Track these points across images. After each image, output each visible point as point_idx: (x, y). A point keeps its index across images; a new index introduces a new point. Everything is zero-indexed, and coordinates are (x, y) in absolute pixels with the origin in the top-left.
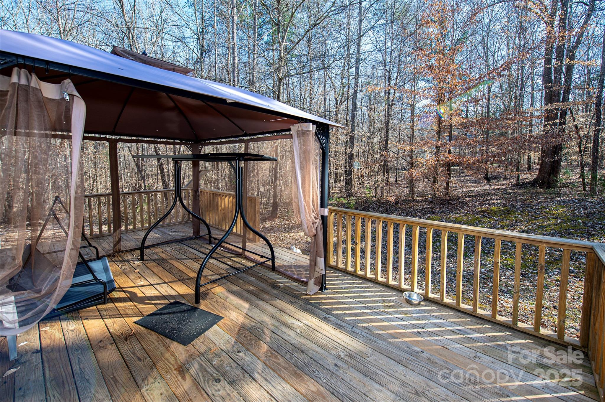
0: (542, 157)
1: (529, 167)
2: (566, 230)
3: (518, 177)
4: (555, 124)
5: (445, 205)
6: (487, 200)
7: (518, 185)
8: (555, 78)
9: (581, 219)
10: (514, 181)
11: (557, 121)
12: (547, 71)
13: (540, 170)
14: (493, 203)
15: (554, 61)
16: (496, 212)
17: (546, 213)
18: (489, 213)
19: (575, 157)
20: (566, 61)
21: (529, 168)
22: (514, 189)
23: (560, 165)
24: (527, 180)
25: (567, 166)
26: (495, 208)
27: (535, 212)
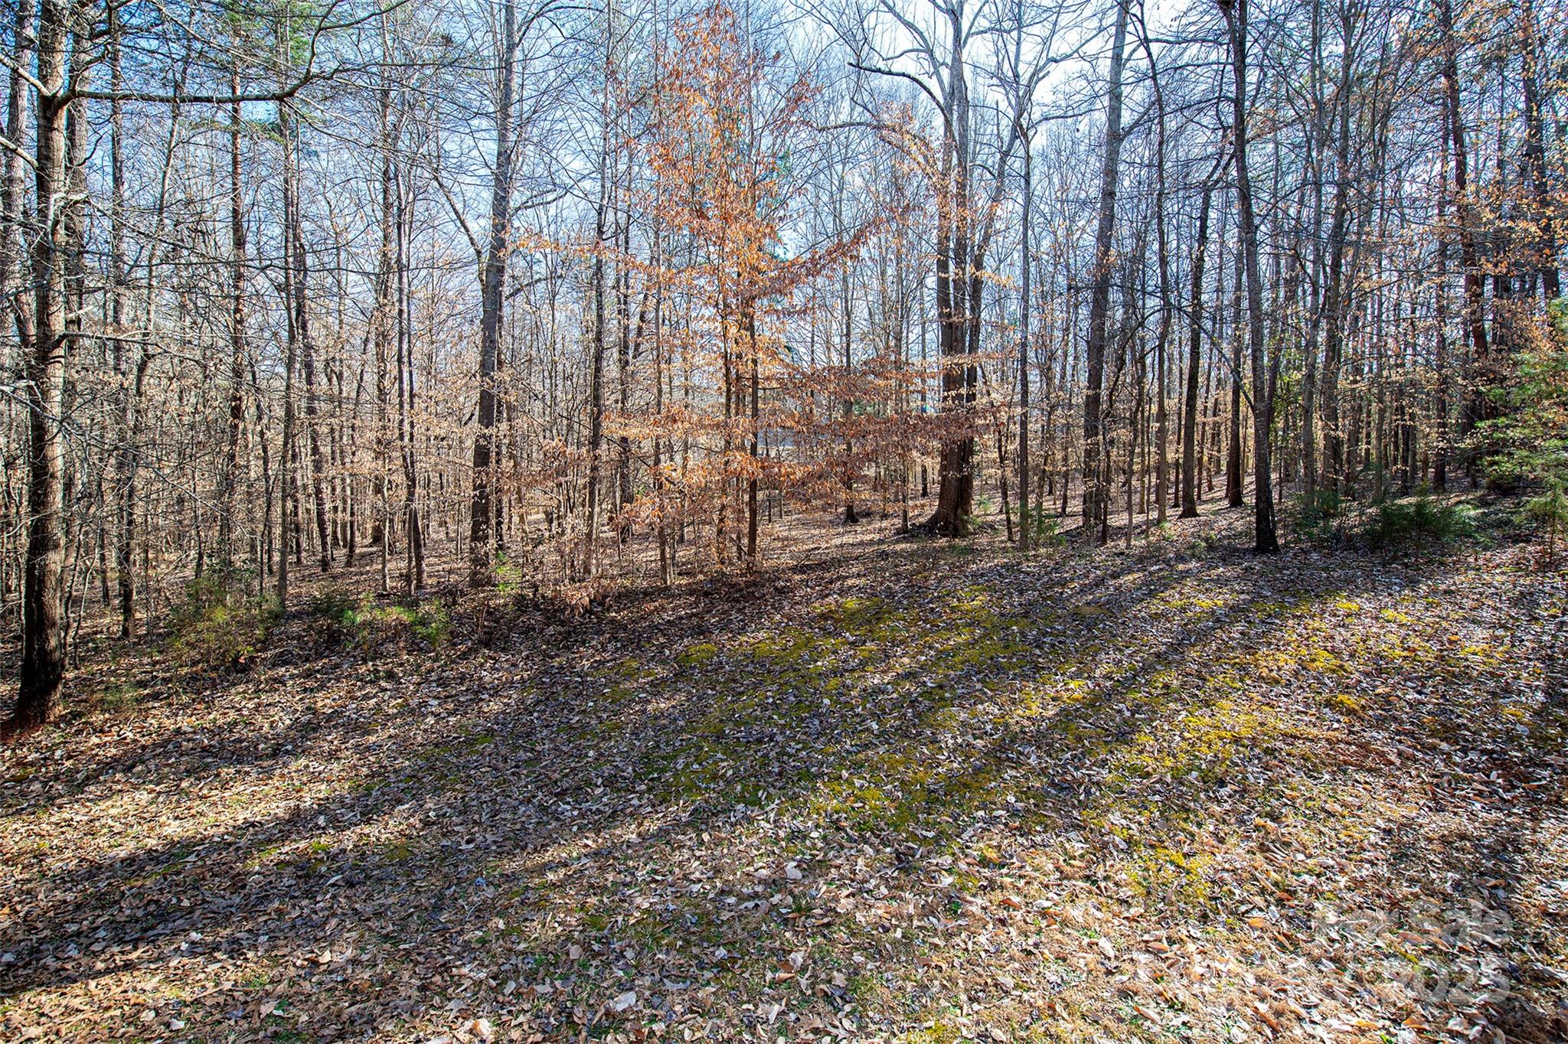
0: (943, 468)
1: (925, 489)
2: (992, 658)
3: (905, 512)
4: (959, 397)
5: (737, 601)
6: (838, 578)
7: (906, 533)
8: (956, 298)
9: (1016, 624)
10: (898, 522)
11: (963, 391)
12: (943, 284)
13: (942, 496)
14: (850, 588)
15: (952, 266)
16: (852, 615)
17: (953, 610)
18: (837, 621)
19: (992, 471)
20: (970, 269)
21: (925, 494)
22: (897, 542)
23: (971, 487)
24: (921, 520)
25: (982, 488)
26: (851, 603)
27: (932, 609)
